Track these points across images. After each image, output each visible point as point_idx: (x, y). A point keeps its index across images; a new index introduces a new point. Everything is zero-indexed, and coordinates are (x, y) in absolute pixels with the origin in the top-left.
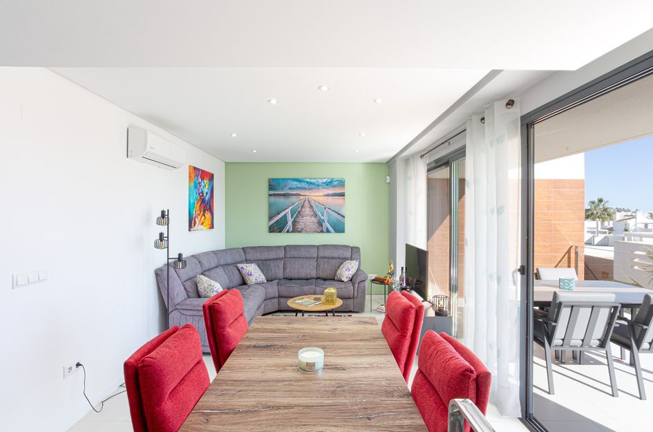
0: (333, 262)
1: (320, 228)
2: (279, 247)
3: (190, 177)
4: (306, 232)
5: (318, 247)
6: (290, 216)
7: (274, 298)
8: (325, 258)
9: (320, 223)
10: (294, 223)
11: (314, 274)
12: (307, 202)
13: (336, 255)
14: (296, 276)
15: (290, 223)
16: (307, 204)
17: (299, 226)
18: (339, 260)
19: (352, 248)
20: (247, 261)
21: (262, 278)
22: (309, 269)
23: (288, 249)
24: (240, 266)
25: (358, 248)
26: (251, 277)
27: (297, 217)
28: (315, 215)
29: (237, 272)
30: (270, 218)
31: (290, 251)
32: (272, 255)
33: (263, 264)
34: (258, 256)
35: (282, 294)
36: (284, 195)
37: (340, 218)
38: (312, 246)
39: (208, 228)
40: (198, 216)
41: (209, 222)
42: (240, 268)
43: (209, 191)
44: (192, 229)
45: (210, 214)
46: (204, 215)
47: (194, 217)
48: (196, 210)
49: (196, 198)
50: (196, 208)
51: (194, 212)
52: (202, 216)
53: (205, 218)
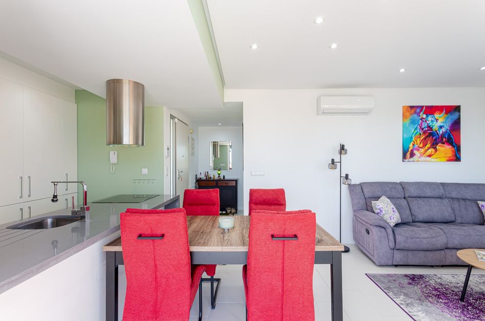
24: (480, 203)
39: (445, 160)
40: (420, 149)
41: (446, 154)
42: (480, 206)
43: (447, 124)
44: (407, 160)
45: (451, 146)
46: (433, 148)
47: (410, 149)
48: (416, 144)
49: (415, 133)
50: (414, 142)
51: (411, 145)
52: (429, 148)
53: (436, 151)
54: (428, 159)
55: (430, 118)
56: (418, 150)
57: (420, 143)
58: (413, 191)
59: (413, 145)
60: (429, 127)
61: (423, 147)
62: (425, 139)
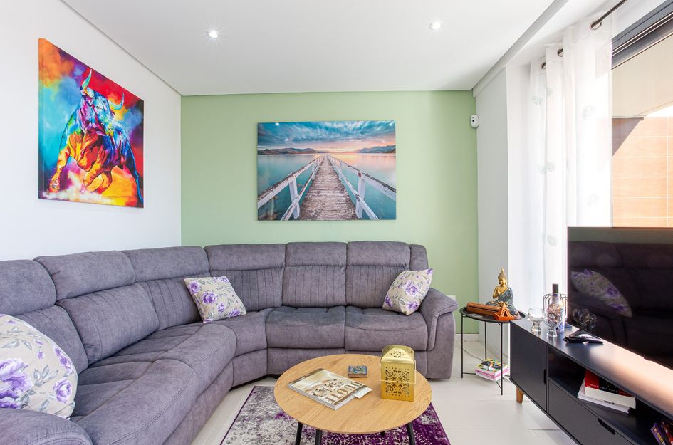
0: (377, 273)
1: (351, 212)
2: (275, 247)
3: (42, 66)
4: (326, 219)
5: (347, 246)
6: (296, 188)
7: (257, 350)
8: (362, 265)
9: (351, 203)
10: (304, 202)
11: (340, 297)
12: (326, 165)
13: (382, 260)
14: (306, 301)
15: (296, 202)
16: (325, 167)
17: (313, 208)
18: (386, 270)
19: (411, 247)
20: (212, 272)
21: (236, 305)
22: (331, 289)
23: (291, 250)
24: (189, 281)
25: (422, 247)
26: (210, 306)
27: (308, 191)
28: (342, 188)
29: (183, 294)
30: (260, 194)
31: (295, 253)
32: (262, 260)
33: (242, 280)
34: (235, 262)
35: (274, 341)
36: (285, 152)
37: (388, 192)
38: (335, 243)
39: (124, 203)
40: (82, 171)
41: (125, 191)
42: (189, 286)
43: (127, 129)
44: (52, 195)
45: (131, 176)
46: (106, 173)
47: (60, 167)
48: (73, 154)
49: (70, 126)
50: (69, 149)
51: (62, 157)
52: (98, 173)
53: (110, 180)
54: (96, 196)
55: (100, 102)
56: (78, 172)
57: (82, 155)
58: (79, 279)
59: (68, 156)
60: (98, 122)
61: (87, 167)
62: (91, 148)
